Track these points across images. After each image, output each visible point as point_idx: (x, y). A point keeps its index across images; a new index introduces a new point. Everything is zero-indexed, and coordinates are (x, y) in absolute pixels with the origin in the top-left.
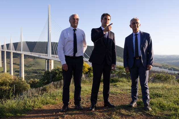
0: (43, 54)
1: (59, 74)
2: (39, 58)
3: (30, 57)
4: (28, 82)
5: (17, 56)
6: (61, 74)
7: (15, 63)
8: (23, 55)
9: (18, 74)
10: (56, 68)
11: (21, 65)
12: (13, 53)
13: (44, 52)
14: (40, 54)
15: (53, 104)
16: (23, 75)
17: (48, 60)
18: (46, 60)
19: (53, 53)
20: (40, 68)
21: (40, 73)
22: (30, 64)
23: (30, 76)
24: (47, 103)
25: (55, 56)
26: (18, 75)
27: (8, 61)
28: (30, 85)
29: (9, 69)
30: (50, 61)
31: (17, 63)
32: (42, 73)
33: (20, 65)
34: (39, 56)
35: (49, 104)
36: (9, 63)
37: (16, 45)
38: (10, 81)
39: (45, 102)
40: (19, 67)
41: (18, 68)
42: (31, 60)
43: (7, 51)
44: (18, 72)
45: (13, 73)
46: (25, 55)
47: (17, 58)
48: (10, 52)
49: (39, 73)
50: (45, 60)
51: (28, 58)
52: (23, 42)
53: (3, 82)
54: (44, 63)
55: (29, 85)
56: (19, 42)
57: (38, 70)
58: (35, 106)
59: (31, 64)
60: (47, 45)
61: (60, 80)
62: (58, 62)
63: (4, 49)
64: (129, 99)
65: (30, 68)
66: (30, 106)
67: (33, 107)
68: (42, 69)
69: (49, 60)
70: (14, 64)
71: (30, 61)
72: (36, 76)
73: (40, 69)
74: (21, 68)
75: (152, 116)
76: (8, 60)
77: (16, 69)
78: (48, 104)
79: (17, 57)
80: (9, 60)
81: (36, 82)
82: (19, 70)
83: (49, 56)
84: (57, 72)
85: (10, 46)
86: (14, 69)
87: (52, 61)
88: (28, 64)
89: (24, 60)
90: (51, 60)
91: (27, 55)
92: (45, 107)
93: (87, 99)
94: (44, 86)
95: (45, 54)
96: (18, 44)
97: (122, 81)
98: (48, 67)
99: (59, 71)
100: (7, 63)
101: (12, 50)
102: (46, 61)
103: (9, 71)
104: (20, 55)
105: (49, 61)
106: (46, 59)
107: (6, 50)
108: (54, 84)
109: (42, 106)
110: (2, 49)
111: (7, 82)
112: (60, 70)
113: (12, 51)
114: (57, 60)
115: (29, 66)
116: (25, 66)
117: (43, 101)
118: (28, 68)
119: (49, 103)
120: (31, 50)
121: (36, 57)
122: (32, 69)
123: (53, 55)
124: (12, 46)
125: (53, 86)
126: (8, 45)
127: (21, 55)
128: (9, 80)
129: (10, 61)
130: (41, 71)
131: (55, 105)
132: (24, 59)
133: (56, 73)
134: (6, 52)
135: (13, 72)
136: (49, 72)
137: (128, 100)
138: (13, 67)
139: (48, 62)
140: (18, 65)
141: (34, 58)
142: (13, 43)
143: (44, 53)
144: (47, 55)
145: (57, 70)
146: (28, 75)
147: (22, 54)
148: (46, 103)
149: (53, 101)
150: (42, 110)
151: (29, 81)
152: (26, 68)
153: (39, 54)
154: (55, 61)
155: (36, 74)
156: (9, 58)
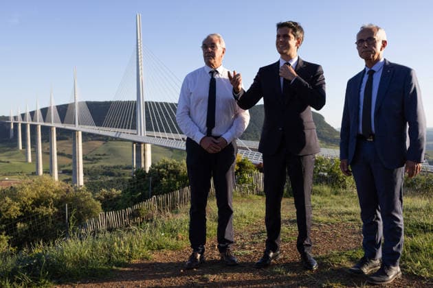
0: (126, 131)
1: (169, 176)
2: (116, 139)
3: (95, 138)
4: (96, 197)
5: (65, 136)
6: (173, 176)
7: (61, 152)
8: (80, 133)
9: (68, 177)
10: (161, 163)
11: (76, 156)
12: (58, 129)
13: (129, 126)
14: (120, 130)
15: (174, 249)
16: (81, 180)
17: (139, 145)
18: (135, 145)
19: (149, 128)
20: (119, 164)
21: (119, 175)
22: (96, 155)
23: (96, 183)
24: (160, 248)
25: (155, 133)
26: (70, 180)
27: (46, 149)
28: (101, 204)
29: (48, 167)
30: (142, 145)
31: (66, 153)
32: (124, 174)
33: (73, 156)
34: (117, 136)
35: (165, 250)
36: (48, 153)
37: (63, 111)
38: (55, 195)
39: (154, 245)
40: (70, 161)
41: (70, 165)
42: (99, 144)
43: (43, 124)
44: (68, 173)
45: (59, 177)
46: (84, 134)
47: (67, 141)
48: (51, 127)
49: (117, 174)
50: (131, 143)
51: (92, 140)
52: (79, 103)
53: (41, 197)
54: (128, 152)
55: (99, 204)
56: (71, 104)
57: (114, 167)
58: (134, 254)
59: (99, 155)
60: (135, 108)
61: (172, 191)
62: (162, 148)
63: (36, 121)
64: (353, 236)
65: (95, 163)
66: (121, 255)
67: (130, 256)
68: (124, 164)
69: (140, 143)
70: (58, 154)
71: (96, 146)
72: (111, 181)
73: (121, 166)
74: (75, 163)
75: (423, 278)
76: (46, 145)
77: (64, 166)
78: (163, 248)
79: (67, 139)
80: (49, 147)
81: (115, 196)
82: (71, 168)
83: (141, 134)
84: (163, 172)
85: (51, 113)
86: (59, 167)
87: (149, 147)
88: (91, 154)
89: (83, 146)
90: (145, 143)
91: (90, 134)
92: (155, 257)
93: (252, 238)
94: (136, 207)
95: (130, 131)
96: (68, 109)
97: (319, 193)
98: (139, 161)
99: (167, 170)
100: (42, 152)
101: (55, 122)
102: (133, 147)
103: (49, 171)
104: (73, 133)
105: (140, 147)
106: (134, 142)
107: (40, 123)
108: (158, 200)
109: (148, 253)
110: (32, 120)
111: (49, 198)
112: (170, 168)
113: (55, 124)
114: (159, 144)
115: (94, 159)
116: (85, 158)
117: (150, 242)
118: (91, 163)
119: (164, 246)
120: (99, 122)
121: (110, 139)
122: (102, 166)
123: (150, 133)
124: (54, 114)
125: (156, 205)
126: (45, 112)
127: (75, 134)
128: (54, 192)
129: (51, 149)
130: (122, 171)
131: (179, 252)
132: (83, 142)
133: (161, 176)
134: (42, 126)
135: (59, 173)
136: (145, 171)
137: (351, 238)
138: (58, 162)
139: (139, 149)
140: (69, 156)
141: (106, 139)
142: (57, 107)
143: (128, 128)
144: (135, 132)
145: (163, 167)
146: (92, 179)
147: (78, 131)
148: (156, 246)
149: (173, 242)
150: (151, 264)
151: (98, 195)
152: (88, 163)
153: (117, 130)
154: (154, 147)
155: (110, 178)
156: (48, 141)
